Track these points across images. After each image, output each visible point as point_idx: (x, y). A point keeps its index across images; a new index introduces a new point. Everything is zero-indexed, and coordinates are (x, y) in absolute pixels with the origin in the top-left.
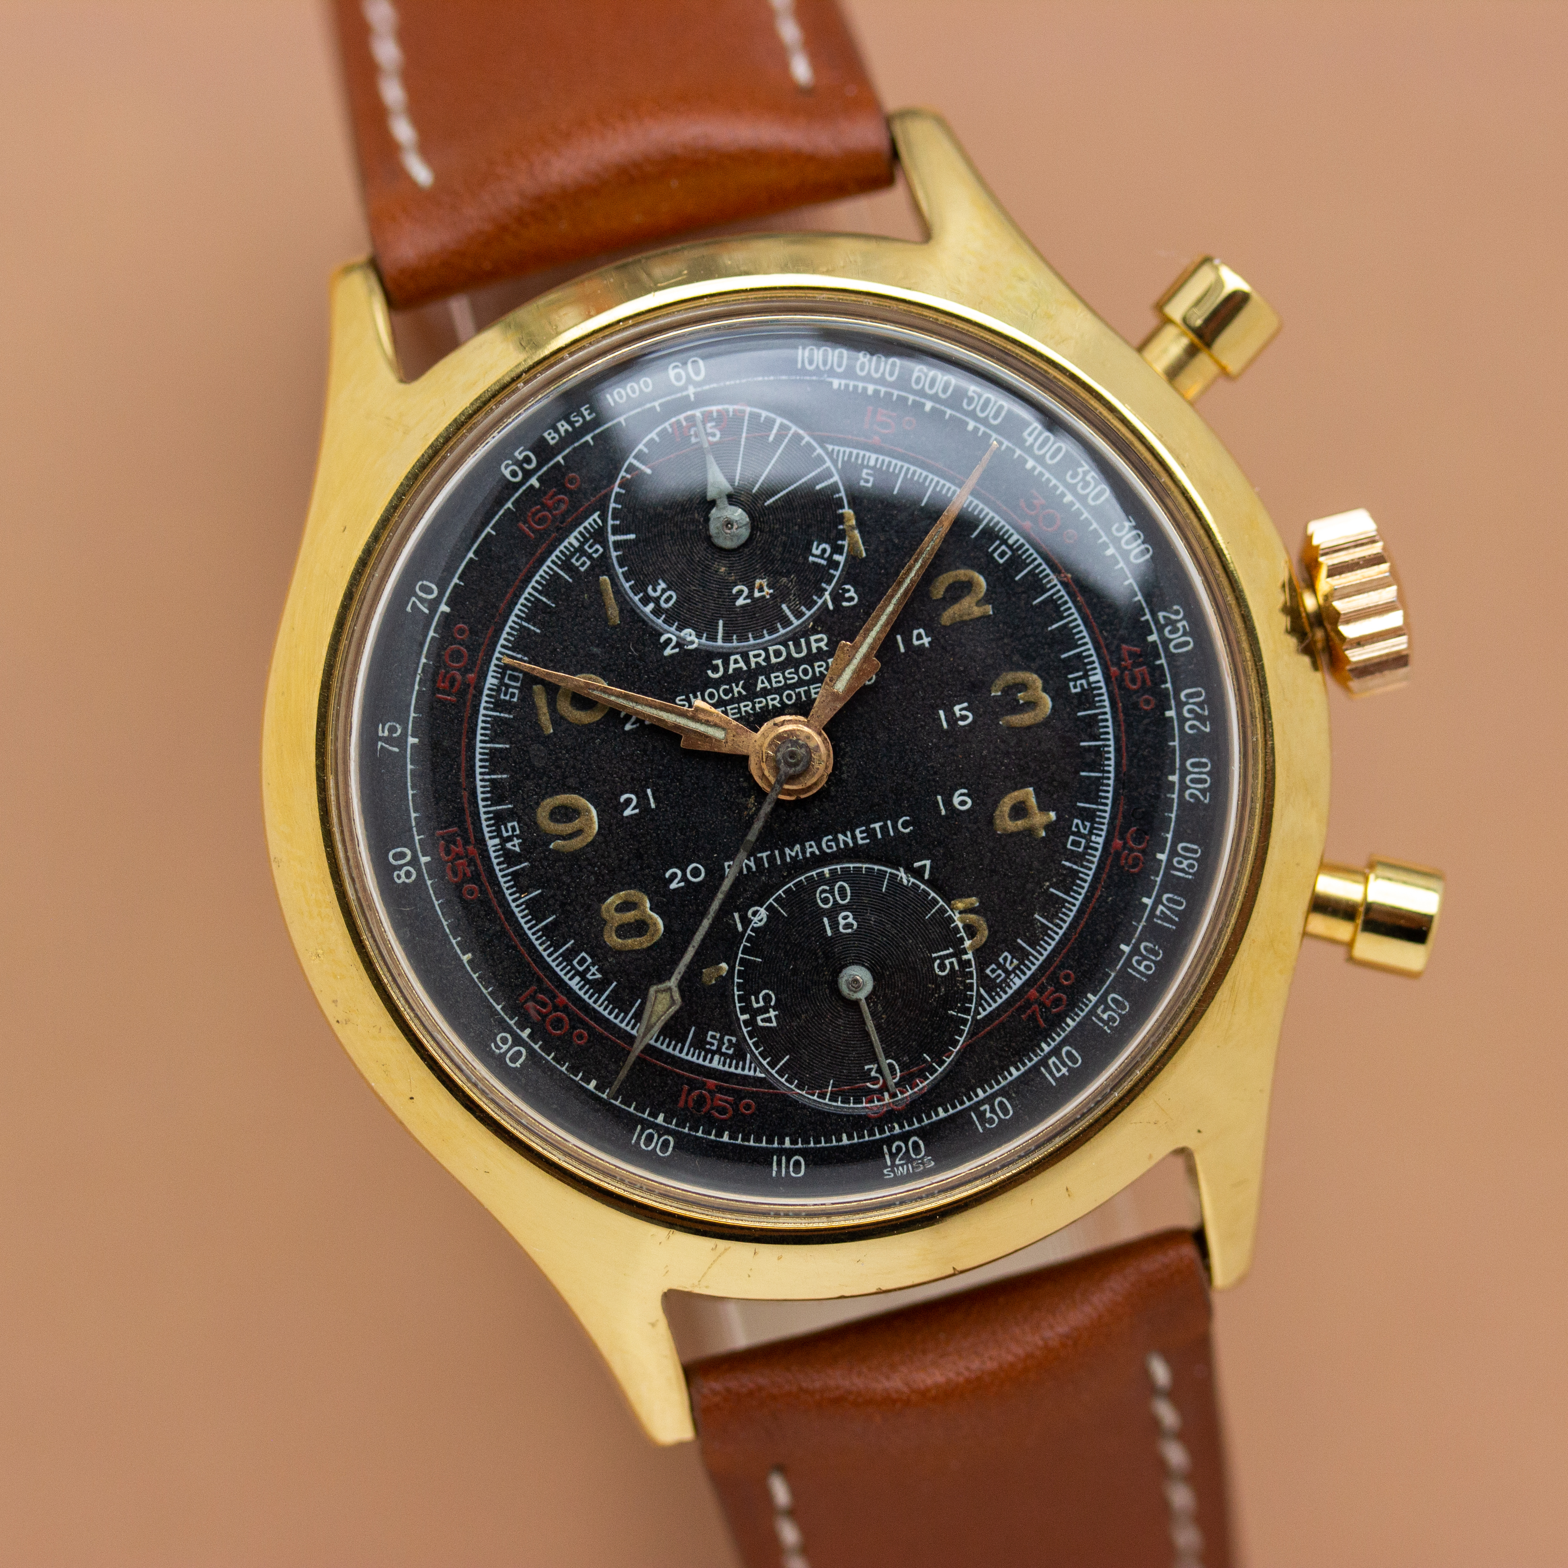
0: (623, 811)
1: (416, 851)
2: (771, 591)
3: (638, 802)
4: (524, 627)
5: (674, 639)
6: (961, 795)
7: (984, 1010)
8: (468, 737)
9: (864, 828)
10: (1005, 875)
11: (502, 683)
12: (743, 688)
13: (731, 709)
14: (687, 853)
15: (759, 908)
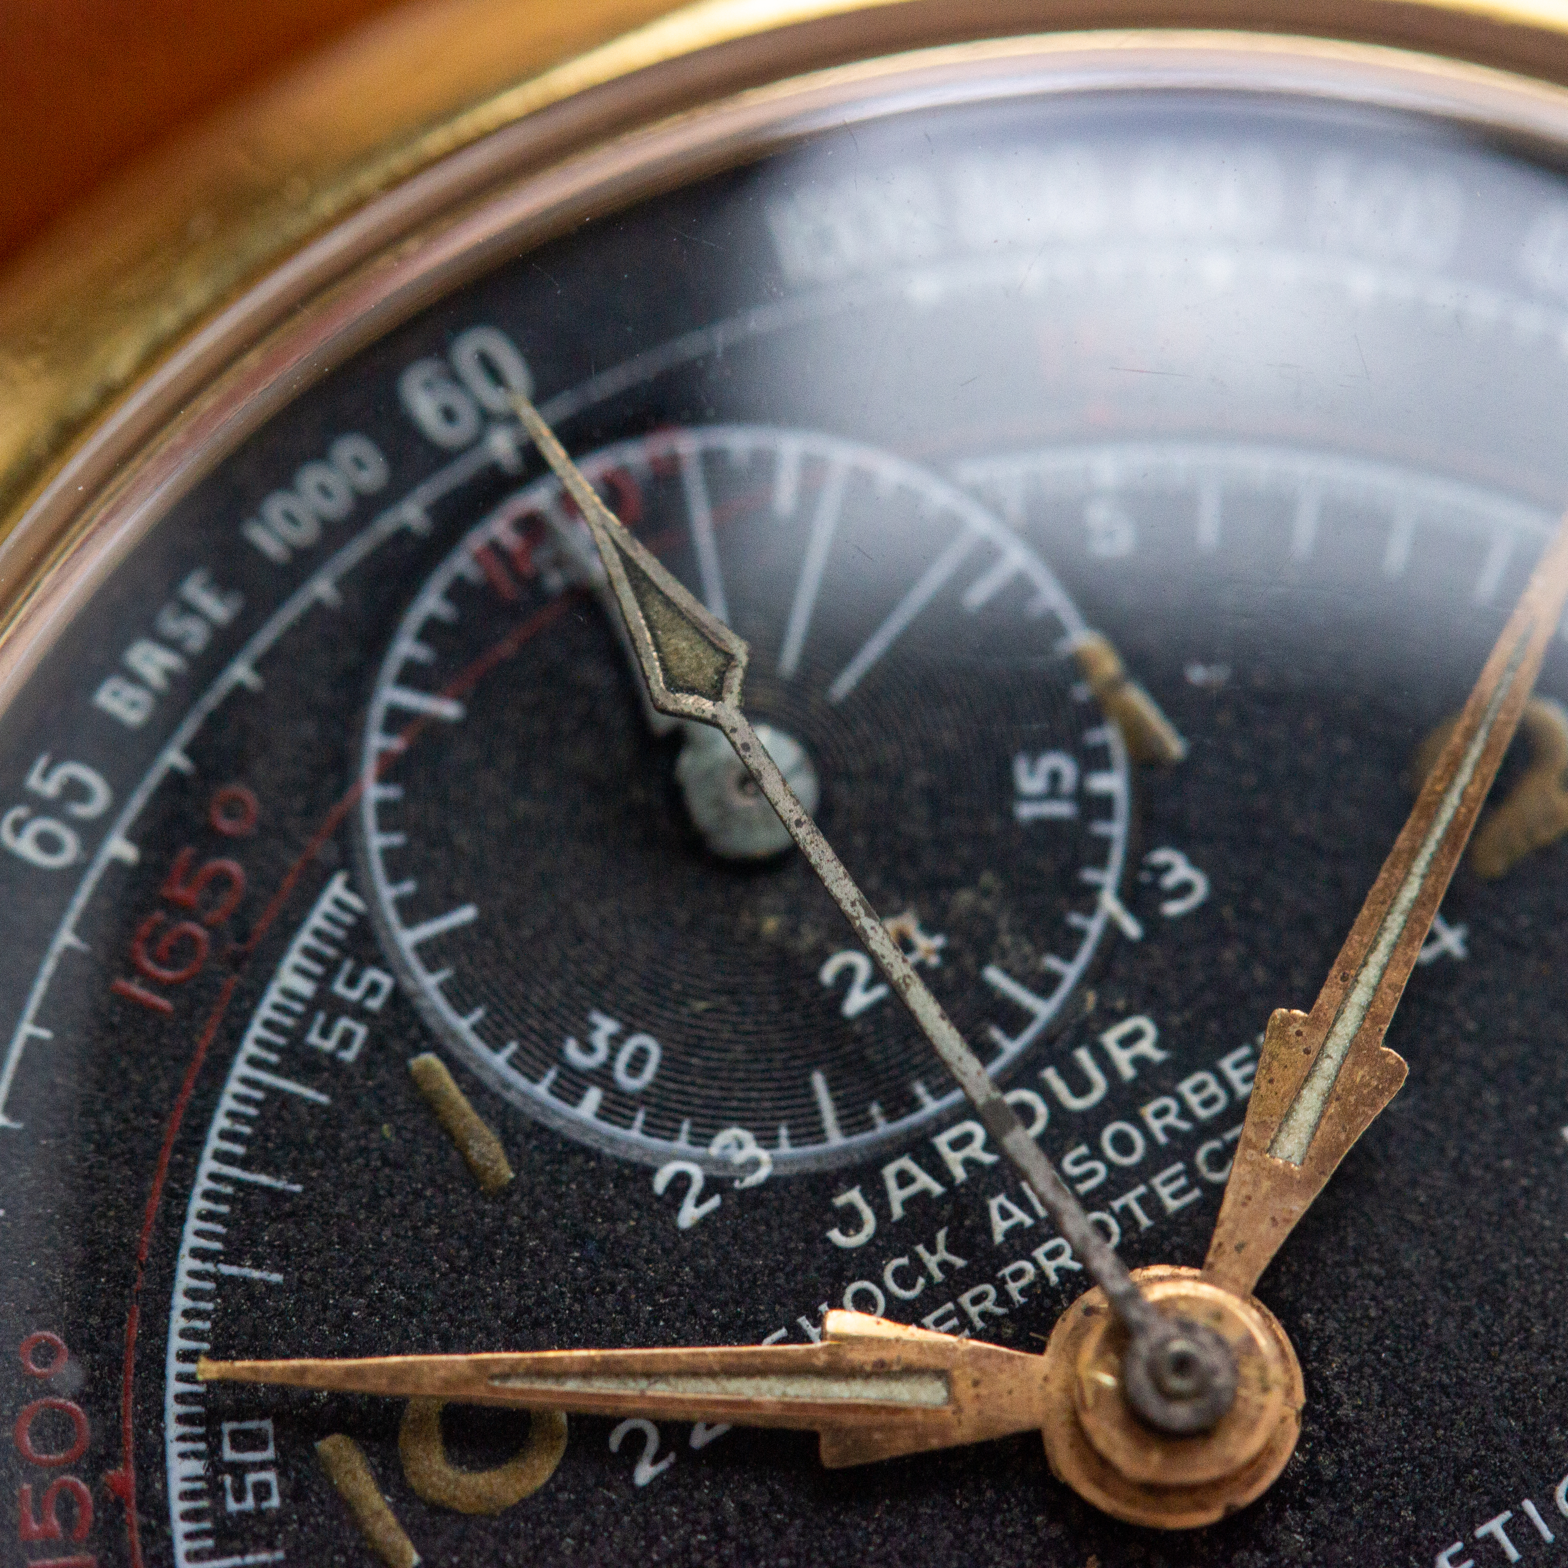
2: (938, 941)
4: (231, 1278)
5: (697, 1173)
9: (1458, 1546)
11: (217, 1466)
12: (949, 1249)
13: (939, 1322)
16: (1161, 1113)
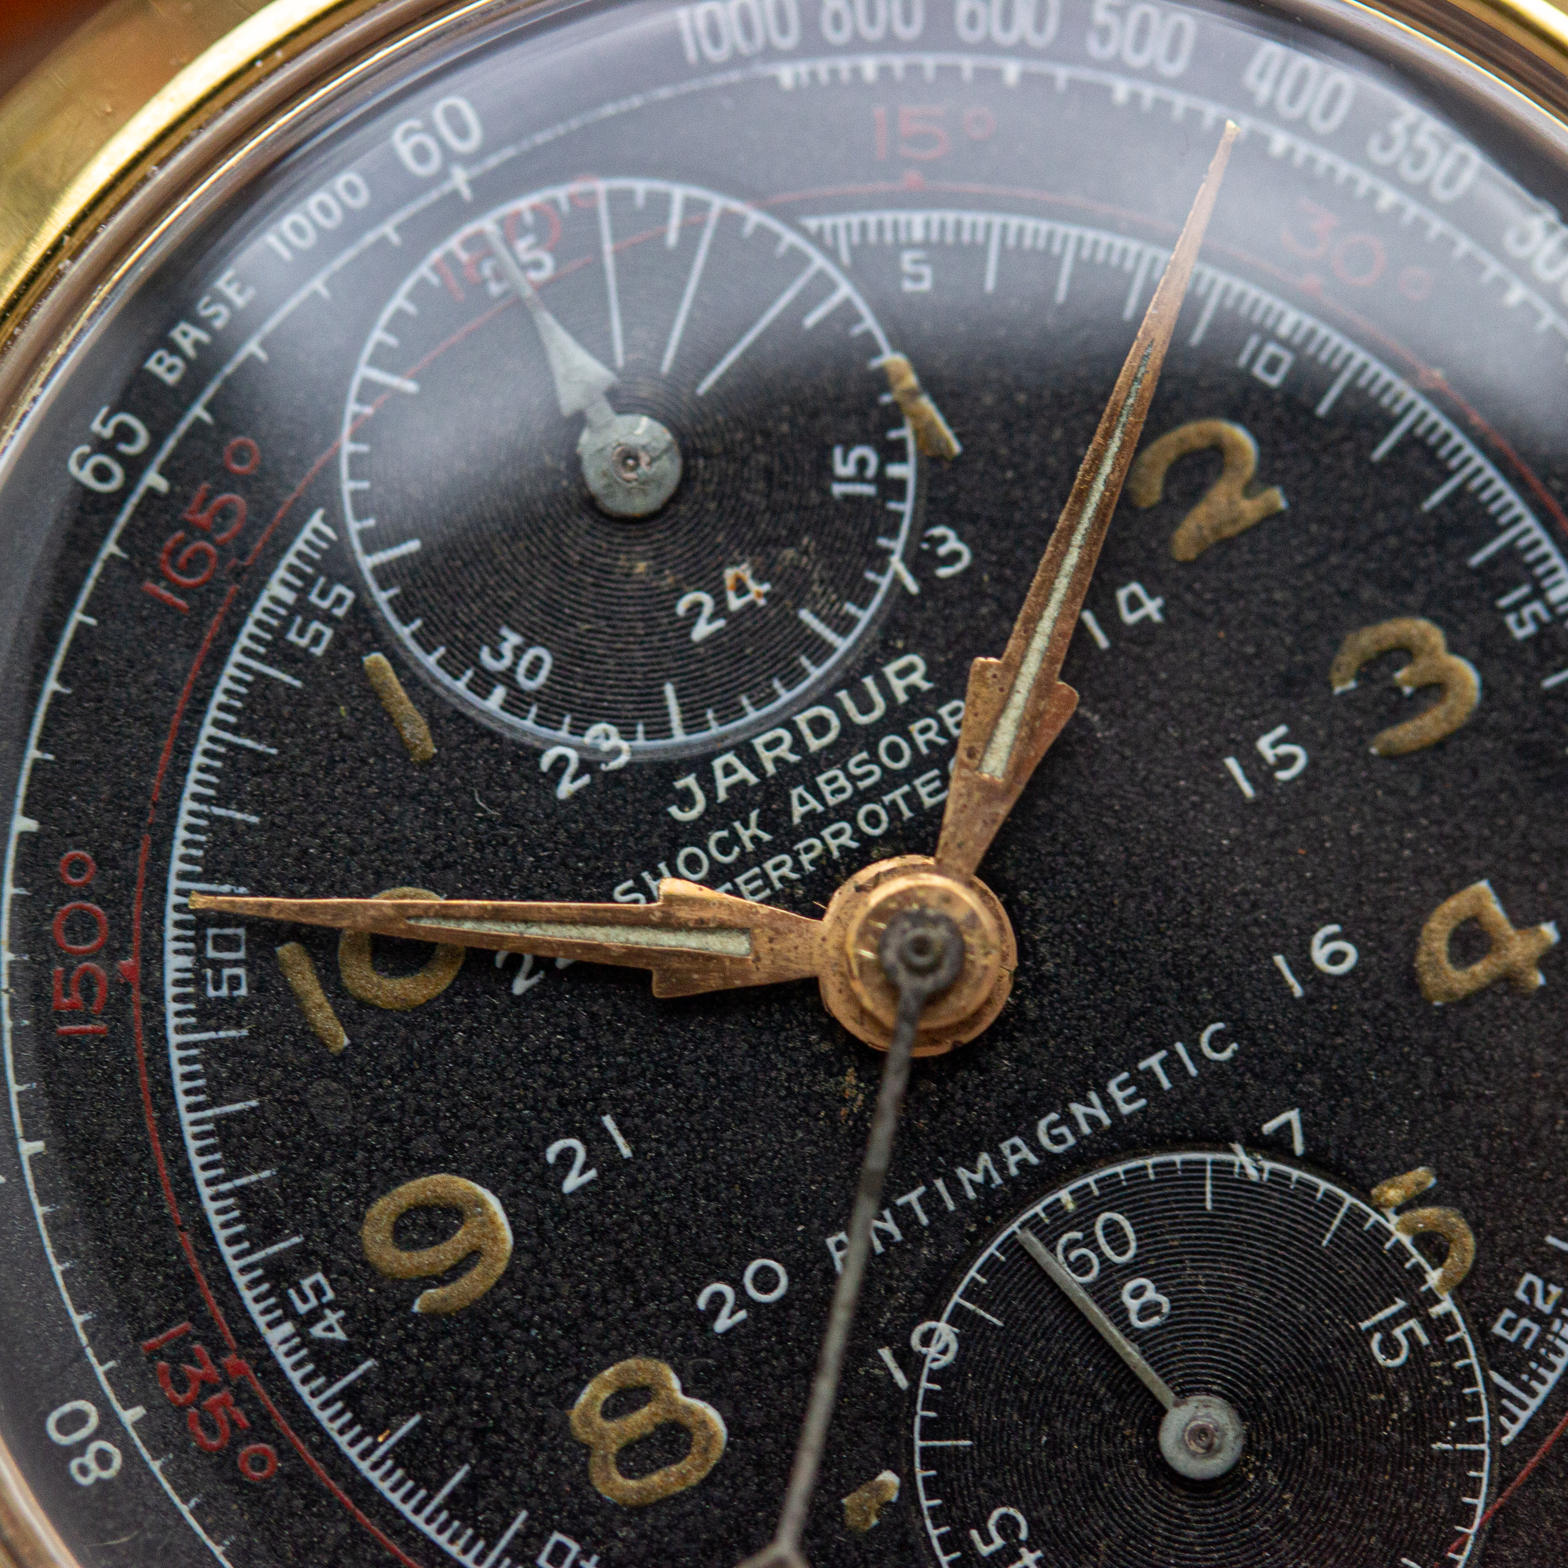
0: (560, 1183)
1: (107, 1400)
2: (766, 587)
3: (588, 1152)
4: (220, 819)
5: (573, 755)
6: (1329, 939)
7: (1513, 1419)
8: (157, 1108)
9: (1125, 1075)
10: (1478, 1096)
11: (202, 961)
12: (761, 826)
13: (748, 882)
14: (735, 1239)
15: (932, 1324)
16: (925, 730)
